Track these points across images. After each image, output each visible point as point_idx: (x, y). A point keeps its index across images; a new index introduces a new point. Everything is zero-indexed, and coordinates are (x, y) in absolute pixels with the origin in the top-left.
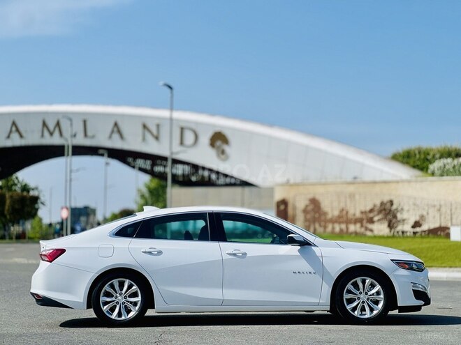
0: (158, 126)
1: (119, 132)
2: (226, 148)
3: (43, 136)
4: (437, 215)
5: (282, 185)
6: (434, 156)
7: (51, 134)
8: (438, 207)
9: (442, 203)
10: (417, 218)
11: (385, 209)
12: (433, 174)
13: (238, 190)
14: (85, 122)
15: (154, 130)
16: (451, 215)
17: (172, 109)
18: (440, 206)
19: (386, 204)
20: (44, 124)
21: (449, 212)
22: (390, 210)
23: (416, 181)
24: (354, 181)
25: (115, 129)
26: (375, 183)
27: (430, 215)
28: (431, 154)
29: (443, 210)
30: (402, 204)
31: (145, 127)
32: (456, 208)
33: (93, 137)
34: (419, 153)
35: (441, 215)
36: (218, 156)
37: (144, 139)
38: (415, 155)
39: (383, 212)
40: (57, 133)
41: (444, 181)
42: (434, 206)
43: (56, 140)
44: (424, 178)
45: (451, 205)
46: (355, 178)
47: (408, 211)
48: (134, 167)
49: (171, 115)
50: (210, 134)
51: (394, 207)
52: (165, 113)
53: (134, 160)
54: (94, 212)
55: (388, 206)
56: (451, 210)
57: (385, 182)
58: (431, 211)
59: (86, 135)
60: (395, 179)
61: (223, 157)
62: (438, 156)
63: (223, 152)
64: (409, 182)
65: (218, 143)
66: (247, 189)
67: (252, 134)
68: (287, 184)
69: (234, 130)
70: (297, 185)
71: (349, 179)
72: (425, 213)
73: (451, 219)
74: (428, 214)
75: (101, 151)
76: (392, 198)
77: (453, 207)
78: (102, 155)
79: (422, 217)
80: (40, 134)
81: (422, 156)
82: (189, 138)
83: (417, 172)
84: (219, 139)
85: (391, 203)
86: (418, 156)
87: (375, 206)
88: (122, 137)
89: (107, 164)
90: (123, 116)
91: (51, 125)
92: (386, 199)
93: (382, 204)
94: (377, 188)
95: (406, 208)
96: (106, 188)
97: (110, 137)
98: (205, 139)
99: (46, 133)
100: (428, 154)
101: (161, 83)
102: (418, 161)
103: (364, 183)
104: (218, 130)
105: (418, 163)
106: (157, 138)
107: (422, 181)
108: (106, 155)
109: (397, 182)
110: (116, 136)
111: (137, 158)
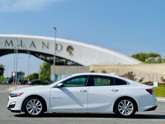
0: (48, 43)
1: (34, 45)
2: (72, 52)
3: (6, 45)
4: (148, 78)
5: (92, 65)
6: (147, 56)
7: (9, 45)
8: (148, 74)
9: (150, 73)
10: (141, 78)
11: (129, 75)
12: (147, 63)
13: (76, 67)
14: (21, 41)
15: (47, 45)
16: (153, 77)
17: (56, 37)
18: (149, 74)
19: (130, 73)
20: (6, 41)
21: (152, 76)
22: (131, 75)
23: (141, 65)
24: (119, 65)
25: (32, 44)
26: (126, 65)
27: (146, 77)
28: (146, 56)
29: (150, 75)
30: (136, 73)
31: (43, 43)
32: (155, 75)
33: (24, 46)
34: (142, 55)
35: (149, 78)
36: (70, 54)
37: (43, 48)
38: (140, 56)
39: (129, 76)
40: (11, 45)
41: (150, 65)
42: (147, 74)
43: (10, 47)
44: (144, 64)
45: (153, 74)
46: (119, 63)
47: (138, 76)
48: (39, 58)
49: (55, 39)
50: (67, 46)
51: (133, 74)
52: (53, 39)
53: (39, 55)
54: (24, 74)
55: (131, 74)
56: (153, 76)
57: (130, 65)
58: (146, 76)
59: (21, 46)
60: (133, 64)
61: (71, 55)
62: (148, 56)
63: (71, 53)
64: (138, 65)
65: (70, 50)
66: (79, 67)
67: (82, 47)
68: (95, 65)
69: (76, 45)
70: (98, 66)
71: (117, 64)
72: (144, 77)
73: (153, 79)
74: (145, 77)
75: (27, 52)
76: (132, 71)
77: (154, 75)
78: (28, 53)
79: (143, 78)
80: (5, 45)
81: (143, 56)
82: (59, 48)
83: (141, 62)
84: (70, 48)
85: (132, 73)
86: (141, 56)
87: (126, 74)
88: (35, 47)
89: (30, 56)
90: (35, 39)
91: (9, 42)
92: (130, 71)
93: (129, 73)
94: (127, 67)
95: (137, 75)
96: (29, 65)
97: (30, 47)
98: (65, 48)
99: (7, 45)
100: (145, 55)
101: (52, 27)
102: (142, 58)
103: (122, 65)
104: (69, 45)
105: (141, 59)
106: (48, 47)
107: (143, 65)
108: (29, 53)
109: (134, 65)
110: (33, 46)
111: (40, 54)
